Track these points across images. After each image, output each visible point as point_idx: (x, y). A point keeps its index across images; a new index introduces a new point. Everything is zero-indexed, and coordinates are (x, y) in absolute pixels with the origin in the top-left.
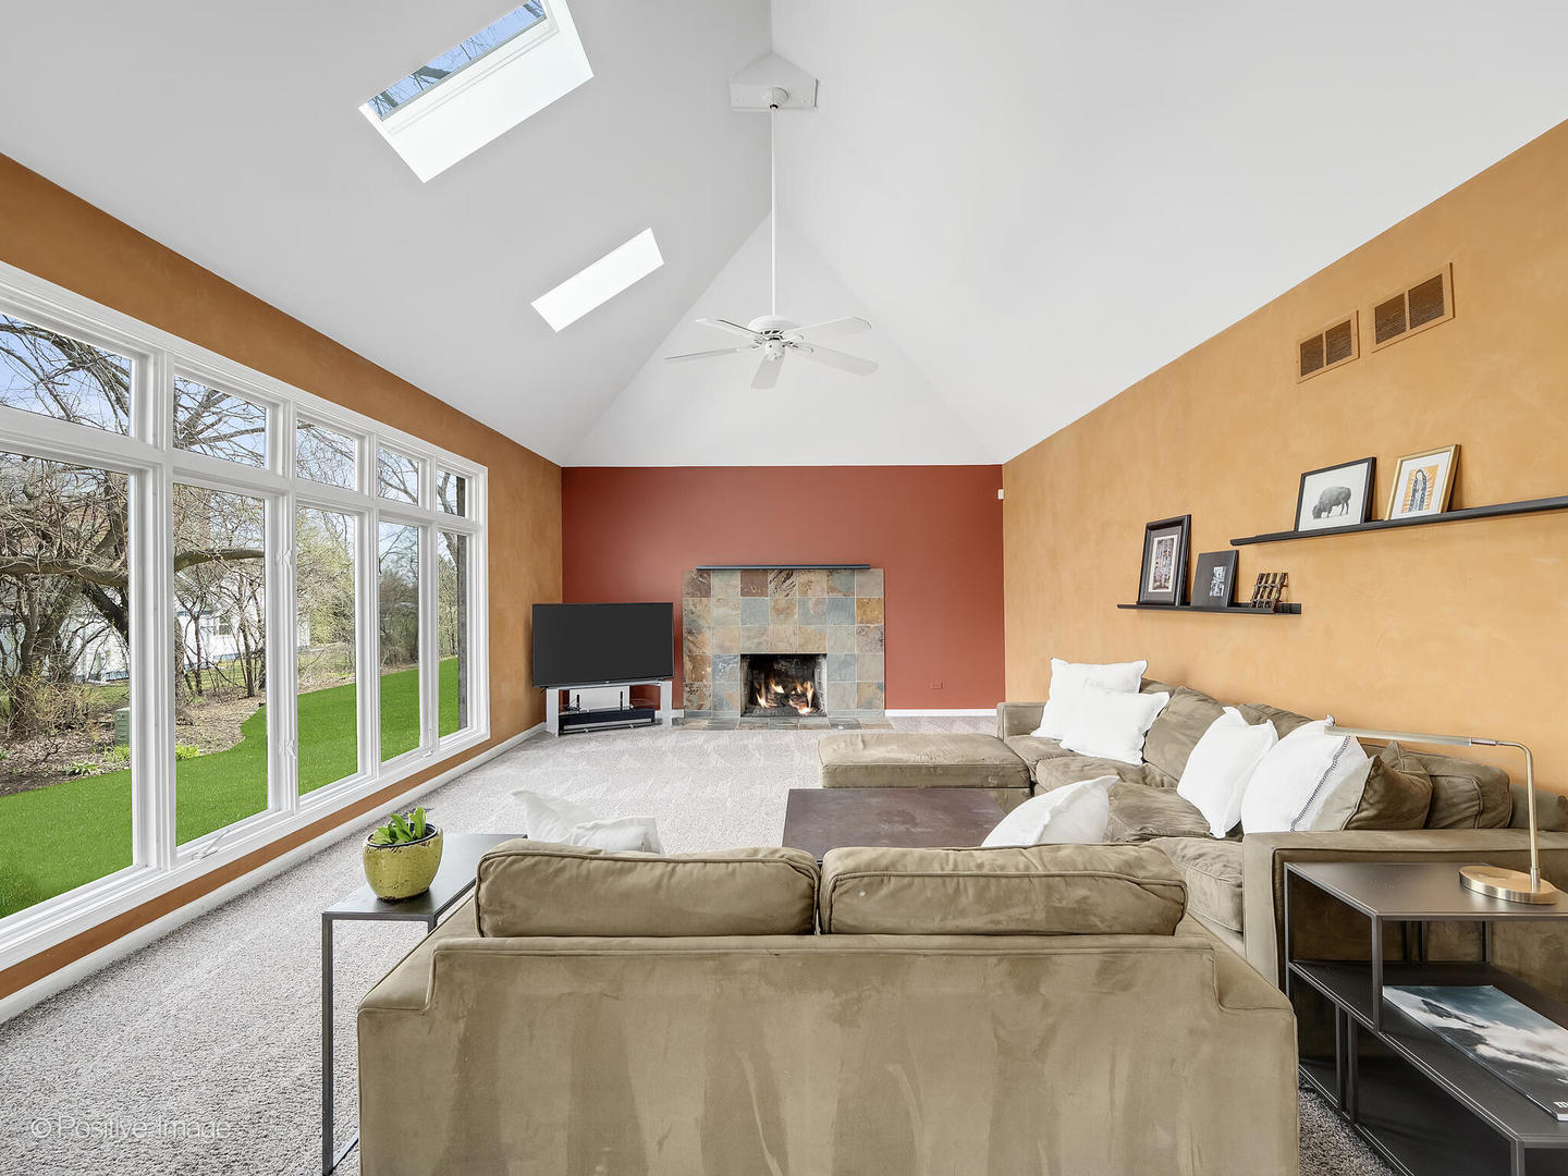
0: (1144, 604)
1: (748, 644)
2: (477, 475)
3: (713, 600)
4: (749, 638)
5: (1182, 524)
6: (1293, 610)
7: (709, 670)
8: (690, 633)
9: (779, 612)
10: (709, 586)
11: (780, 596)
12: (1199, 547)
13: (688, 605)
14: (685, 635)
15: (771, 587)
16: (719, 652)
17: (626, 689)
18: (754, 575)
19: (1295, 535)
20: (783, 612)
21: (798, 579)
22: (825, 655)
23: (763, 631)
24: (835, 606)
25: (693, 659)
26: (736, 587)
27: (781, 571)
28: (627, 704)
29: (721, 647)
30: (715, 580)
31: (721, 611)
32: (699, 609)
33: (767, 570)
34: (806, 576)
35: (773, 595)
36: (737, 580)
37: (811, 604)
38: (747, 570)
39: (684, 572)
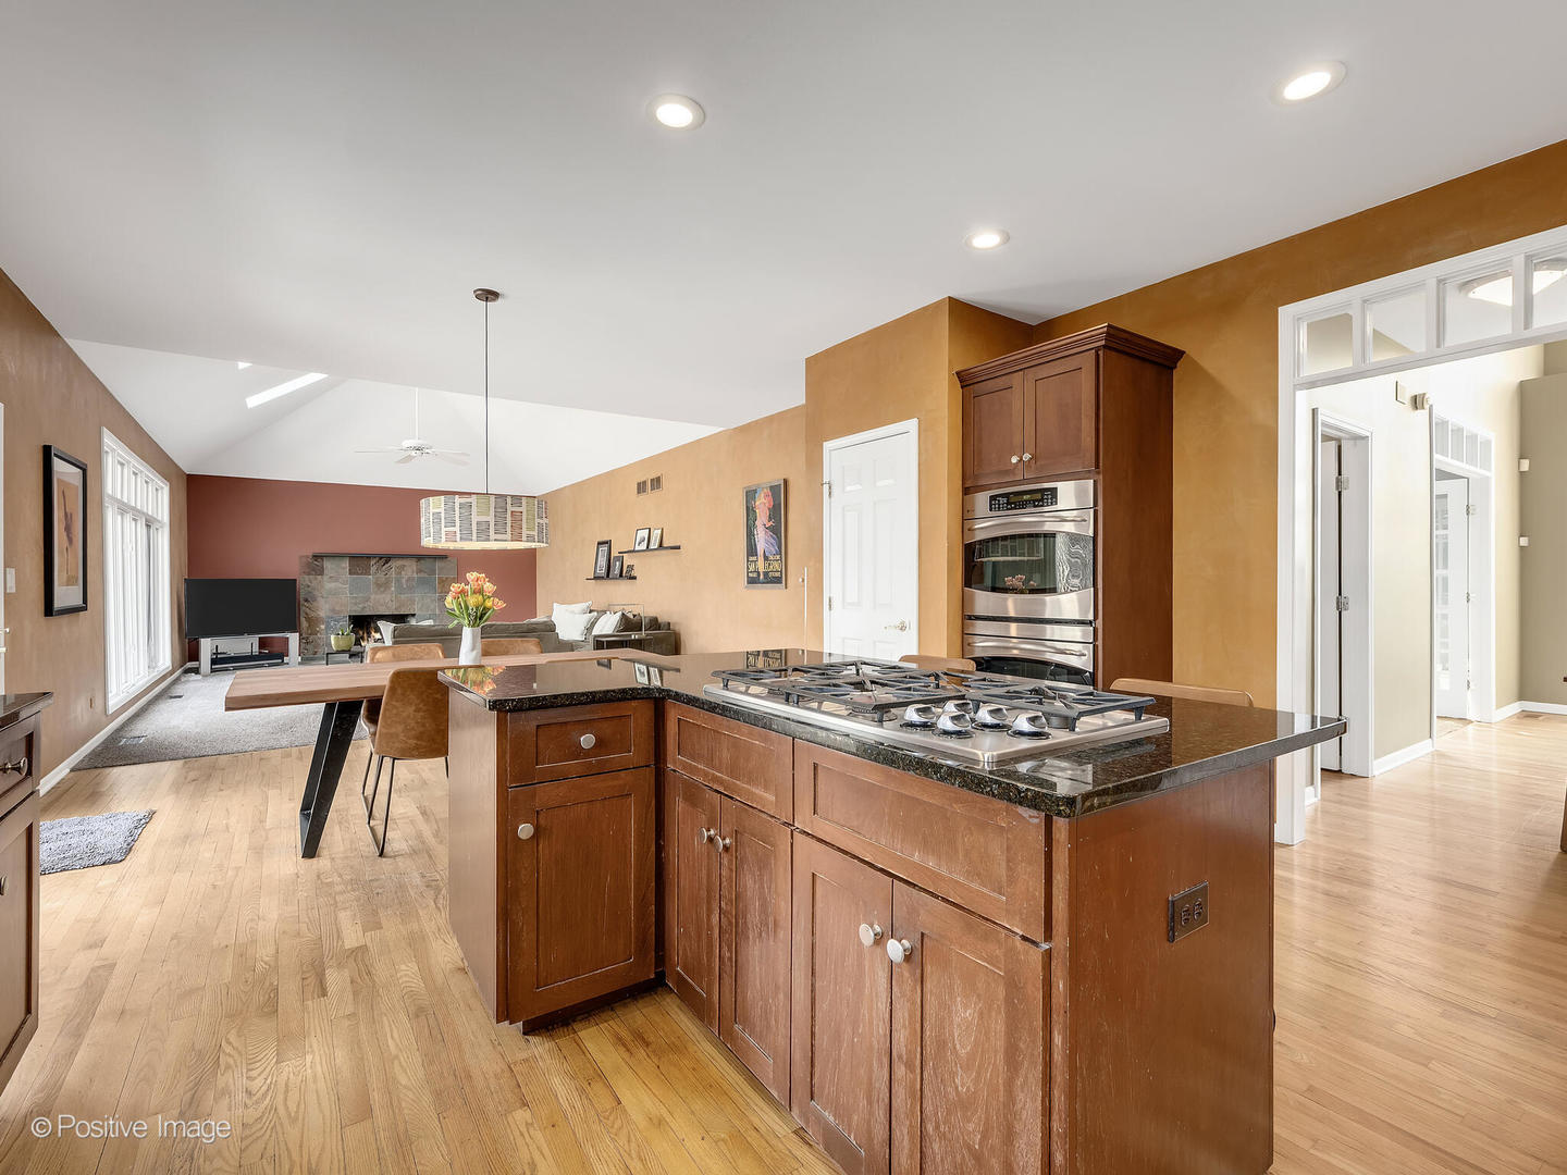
0: (595, 578)
1: (355, 608)
2: (162, 488)
3: (325, 578)
4: (356, 604)
5: (608, 543)
6: (635, 578)
7: (323, 627)
8: (306, 600)
9: (379, 586)
10: (323, 567)
11: (381, 575)
12: (614, 553)
13: (304, 581)
14: (302, 602)
15: (373, 569)
16: (331, 614)
17: (255, 639)
18: (359, 561)
19: (634, 551)
20: (382, 586)
21: (394, 564)
22: (413, 615)
23: (368, 600)
24: (422, 582)
25: (309, 619)
26: (344, 568)
27: (381, 558)
28: (256, 649)
29: (333, 610)
30: (328, 564)
31: (333, 585)
32: (314, 584)
33: (369, 557)
34: (400, 562)
35: (375, 574)
36: (346, 564)
37: (404, 581)
38: (353, 558)
39: (301, 557)
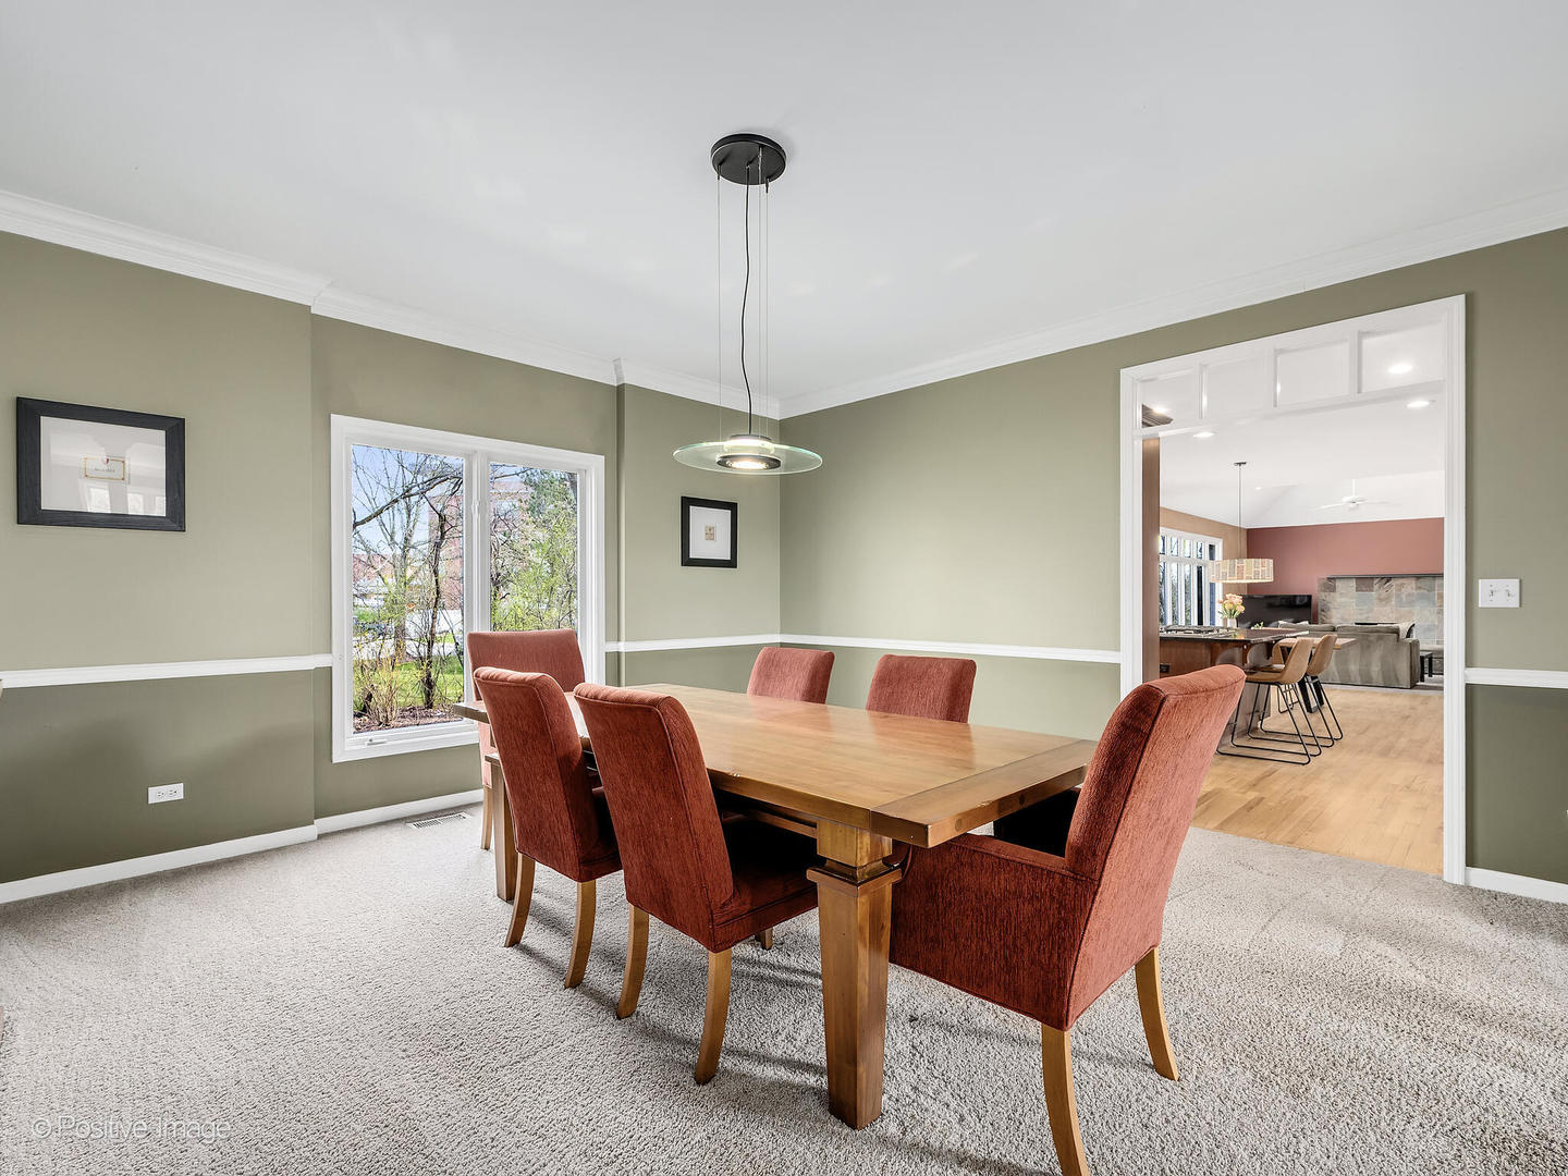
1: (1359, 617)
3: (1337, 594)
4: (1361, 614)
8: (1322, 612)
9: (1380, 600)
10: (1335, 586)
11: (1384, 594)
13: (1322, 596)
14: (1318, 613)
15: (1376, 587)
16: (1341, 622)
18: (1364, 581)
20: (1384, 601)
21: (1392, 582)
23: (1372, 611)
24: (1422, 597)
26: (1352, 587)
27: (1382, 578)
29: (1342, 619)
30: (1339, 584)
31: (1343, 600)
32: (1328, 599)
33: (1372, 578)
34: (1399, 581)
35: (1377, 590)
36: (1353, 583)
37: (1403, 596)
38: (1359, 579)
39: (1319, 579)
